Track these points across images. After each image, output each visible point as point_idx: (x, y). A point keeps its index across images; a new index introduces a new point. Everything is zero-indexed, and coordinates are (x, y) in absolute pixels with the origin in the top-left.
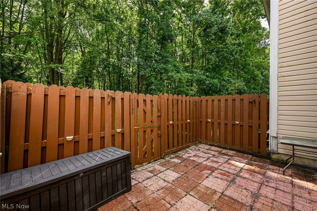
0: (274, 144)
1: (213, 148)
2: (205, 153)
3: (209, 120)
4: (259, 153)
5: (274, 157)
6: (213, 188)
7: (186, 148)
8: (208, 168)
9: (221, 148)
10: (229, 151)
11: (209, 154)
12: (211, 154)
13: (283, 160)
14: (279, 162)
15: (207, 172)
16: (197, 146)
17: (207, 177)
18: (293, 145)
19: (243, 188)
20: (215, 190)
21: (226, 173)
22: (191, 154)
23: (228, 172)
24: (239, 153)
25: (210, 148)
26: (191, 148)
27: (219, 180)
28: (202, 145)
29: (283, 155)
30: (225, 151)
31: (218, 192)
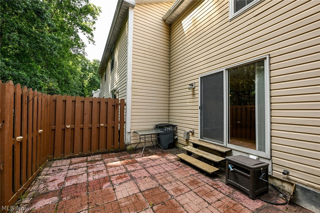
0: (129, 138)
1: (74, 160)
2: (75, 169)
3: (68, 126)
4: (119, 148)
5: (128, 147)
6: (131, 193)
7: (37, 176)
8: (102, 182)
9: (83, 157)
10: (93, 156)
11: (79, 168)
12: (82, 166)
13: (133, 148)
14: (131, 150)
15: (107, 185)
16: (51, 166)
17: (114, 189)
18: (145, 135)
19: (143, 178)
20: (134, 194)
21: (121, 175)
22: (57, 179)
23: (120, 174)
24: (103, 154)
25: (71, 162)
26: (43, 173)
27: (126, 184)
28: (55, 162)
29: (133, 144)
30: (90, 158)
31: (137, 193)
